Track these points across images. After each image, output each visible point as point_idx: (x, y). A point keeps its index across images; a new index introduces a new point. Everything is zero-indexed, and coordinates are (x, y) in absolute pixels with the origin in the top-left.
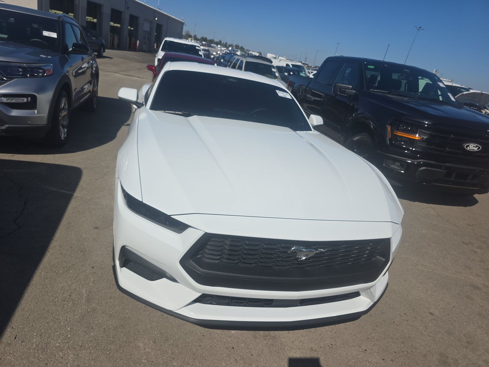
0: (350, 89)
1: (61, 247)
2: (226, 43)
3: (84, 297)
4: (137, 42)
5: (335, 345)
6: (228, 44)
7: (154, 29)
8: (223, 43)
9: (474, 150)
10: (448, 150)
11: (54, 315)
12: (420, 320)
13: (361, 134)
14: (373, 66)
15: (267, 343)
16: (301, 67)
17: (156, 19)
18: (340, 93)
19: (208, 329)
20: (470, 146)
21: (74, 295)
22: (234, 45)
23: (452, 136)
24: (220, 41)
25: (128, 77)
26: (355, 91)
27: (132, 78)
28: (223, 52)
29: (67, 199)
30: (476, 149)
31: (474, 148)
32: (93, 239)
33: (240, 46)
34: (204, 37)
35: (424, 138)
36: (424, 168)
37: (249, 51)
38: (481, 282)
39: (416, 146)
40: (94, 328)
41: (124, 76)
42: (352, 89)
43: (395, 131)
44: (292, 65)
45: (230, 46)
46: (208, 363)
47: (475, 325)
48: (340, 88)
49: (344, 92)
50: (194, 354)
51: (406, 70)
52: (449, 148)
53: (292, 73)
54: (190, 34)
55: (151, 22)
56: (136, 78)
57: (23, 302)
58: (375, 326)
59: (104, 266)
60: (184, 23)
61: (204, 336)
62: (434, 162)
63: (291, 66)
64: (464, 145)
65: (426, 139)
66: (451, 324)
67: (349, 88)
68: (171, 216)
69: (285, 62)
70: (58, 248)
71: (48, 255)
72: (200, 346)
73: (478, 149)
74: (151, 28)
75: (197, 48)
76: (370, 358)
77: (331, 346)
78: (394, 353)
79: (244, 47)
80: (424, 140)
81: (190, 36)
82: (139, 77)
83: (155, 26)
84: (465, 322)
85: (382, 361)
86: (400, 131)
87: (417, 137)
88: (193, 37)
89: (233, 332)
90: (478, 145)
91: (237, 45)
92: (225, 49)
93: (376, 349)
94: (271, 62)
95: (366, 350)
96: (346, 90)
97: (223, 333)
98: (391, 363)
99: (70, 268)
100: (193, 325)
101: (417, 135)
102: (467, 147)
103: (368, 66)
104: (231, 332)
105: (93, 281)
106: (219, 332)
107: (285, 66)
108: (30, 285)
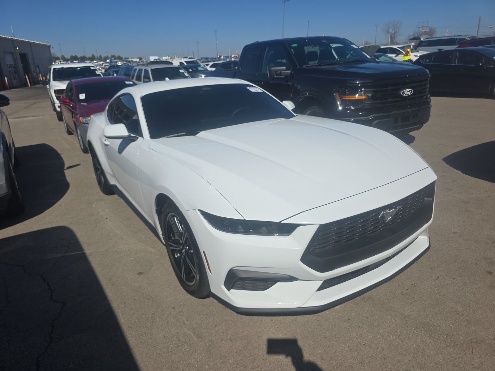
0: (285, 70)
1: (125, 304)
2: (100, 56)
3: (193, 336)
4: (5, 79)
5: (415, 283)
6: (103, 57)
7: (19, 61)
8: (97, 57)
9: (408, 94)
10: (390, 100)
11: (181, 362)
12: (451, 241)
13: (312, 107)
14: (295, 44)
15: (369, 304)
16: (195, 62)
17: (17, 48)
18: (276, 76)
19: (318, 314)
20: (405, 92)
21: (182, 338)
22: (110, 56)
23: (390, 88)
24: (93, 56)
25: (21, 119)
26: (290, 71)
27: (26, 119)
28: (102, 66)
29: (83, 259)
30: (409, 93)
31: (408, 93)
32: (148, 284)
33: (117, 56)
34: (74, 55)
35: (369, 95)
36: (376, 121)
37: (128, 58)
38: (466, 197)
39: (365, 104)
40: (227, 356)
41: (16, 120)
42: (286, 70)
43: (343, 97)
44: (186, 62)
45: (106, 58)
46: (342, 339)
47: (487, 229)
48: (276, 72)
49: (280, 74)
50: (325, 337)
51: (323, 41)
52: (390, 99)
53: (190, 70)
54: (57, 56)
55: (12, 53)
56: (31, 118)
57: (141, 365)
58: (428, 258)
59: (182, 303)
60: (50, 45)
61: (319, 321)
62: (382, 114)
63: (185, 64)
64: (400, 92)
65: (371, 96)
66: (473, 235)
67: (283, 70)
68: (281, 222)
69: (177, 61)
70: (123, 306)
71: (121, 316)
72: (324, 330)
73: (411, 92)
74: (15, 60)
75: (92, 68)
76: (445, 282)
77: (413, 286)
78: (456, 271)
79: (121, 56)
80: (370, 97)
81: (58, 58)
82: (34, 116)
83: (18, 56)
84: (480, 229)
85: (454, 280)
86: (347, 96)
87: (357, 97)
88: (61, 59)
89: (337, 307)
90: (411, 89)
91: (113, 55)
92: (102, 62)
93: (443, 273)
94: (171, 63)
95: (438, 278)
96: (282, 72)
97: (331, 312)
98: (461, 279)
99: (154, 318)
100: (303, 317)
101: (357, 95)
102: (403, 93)
103: (291, 45)
104: (336, 308)
105: (186, 319)
106: (328, 312)
107: (179, 64)
108: (132, 349)
